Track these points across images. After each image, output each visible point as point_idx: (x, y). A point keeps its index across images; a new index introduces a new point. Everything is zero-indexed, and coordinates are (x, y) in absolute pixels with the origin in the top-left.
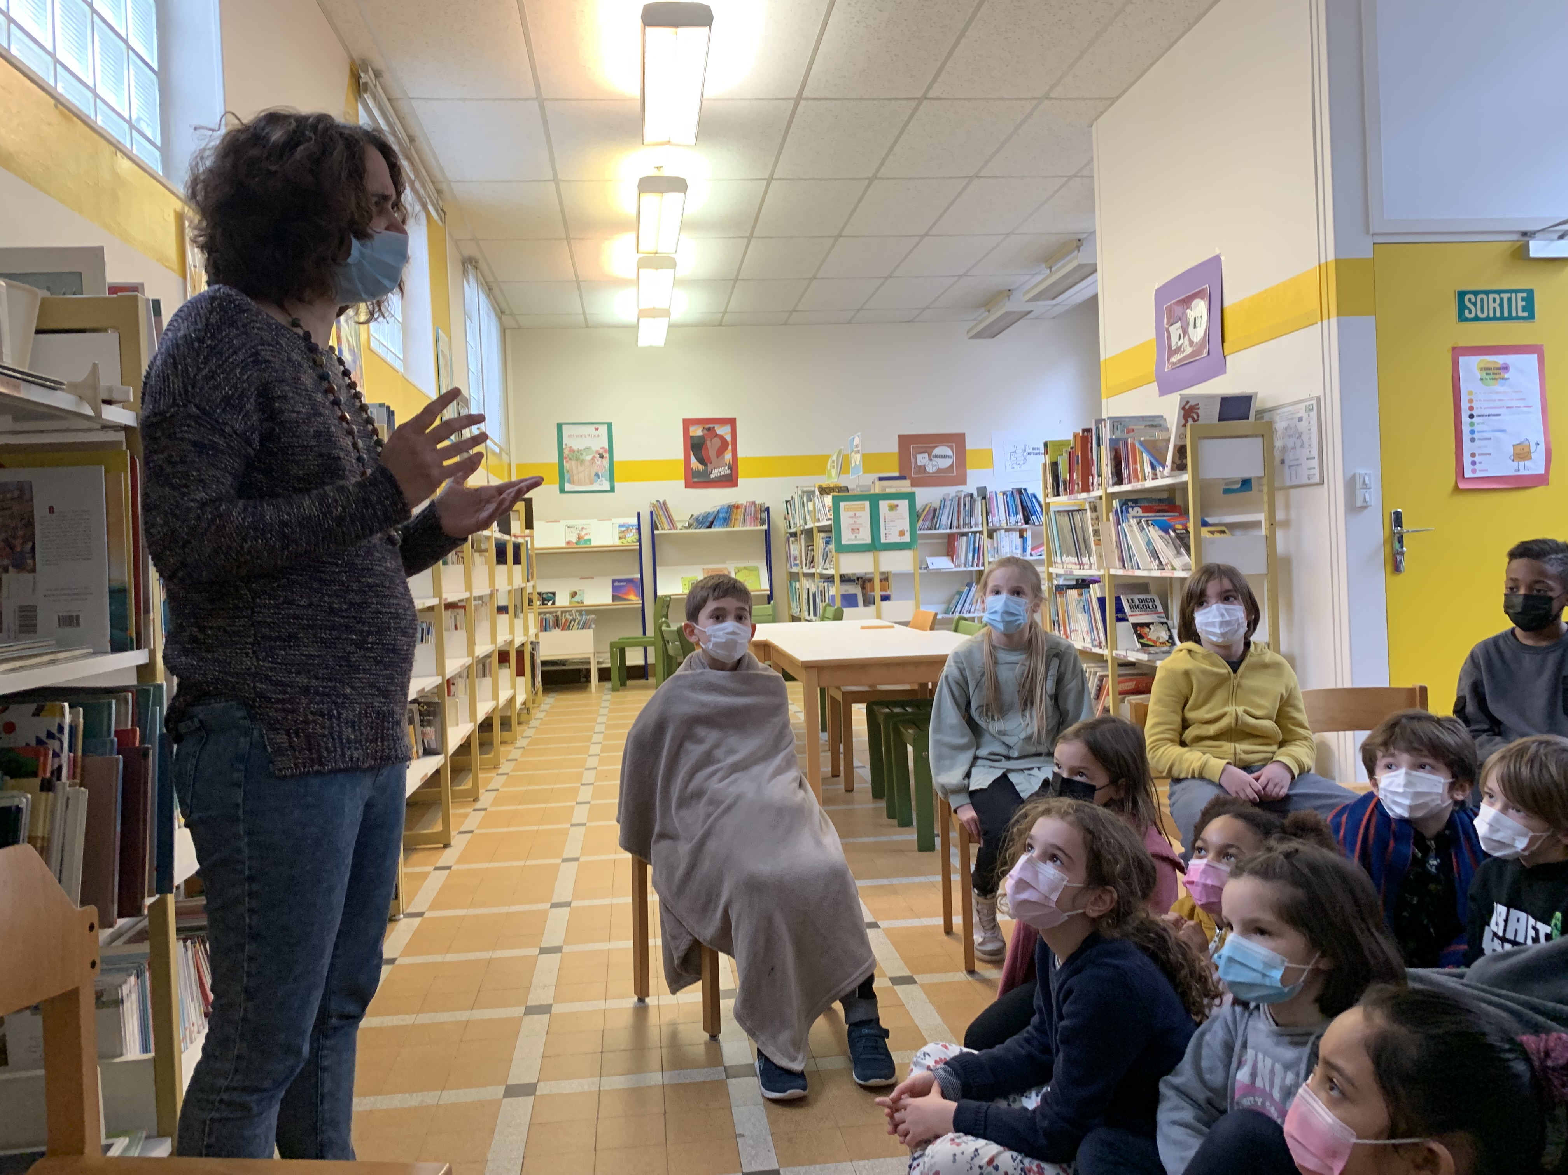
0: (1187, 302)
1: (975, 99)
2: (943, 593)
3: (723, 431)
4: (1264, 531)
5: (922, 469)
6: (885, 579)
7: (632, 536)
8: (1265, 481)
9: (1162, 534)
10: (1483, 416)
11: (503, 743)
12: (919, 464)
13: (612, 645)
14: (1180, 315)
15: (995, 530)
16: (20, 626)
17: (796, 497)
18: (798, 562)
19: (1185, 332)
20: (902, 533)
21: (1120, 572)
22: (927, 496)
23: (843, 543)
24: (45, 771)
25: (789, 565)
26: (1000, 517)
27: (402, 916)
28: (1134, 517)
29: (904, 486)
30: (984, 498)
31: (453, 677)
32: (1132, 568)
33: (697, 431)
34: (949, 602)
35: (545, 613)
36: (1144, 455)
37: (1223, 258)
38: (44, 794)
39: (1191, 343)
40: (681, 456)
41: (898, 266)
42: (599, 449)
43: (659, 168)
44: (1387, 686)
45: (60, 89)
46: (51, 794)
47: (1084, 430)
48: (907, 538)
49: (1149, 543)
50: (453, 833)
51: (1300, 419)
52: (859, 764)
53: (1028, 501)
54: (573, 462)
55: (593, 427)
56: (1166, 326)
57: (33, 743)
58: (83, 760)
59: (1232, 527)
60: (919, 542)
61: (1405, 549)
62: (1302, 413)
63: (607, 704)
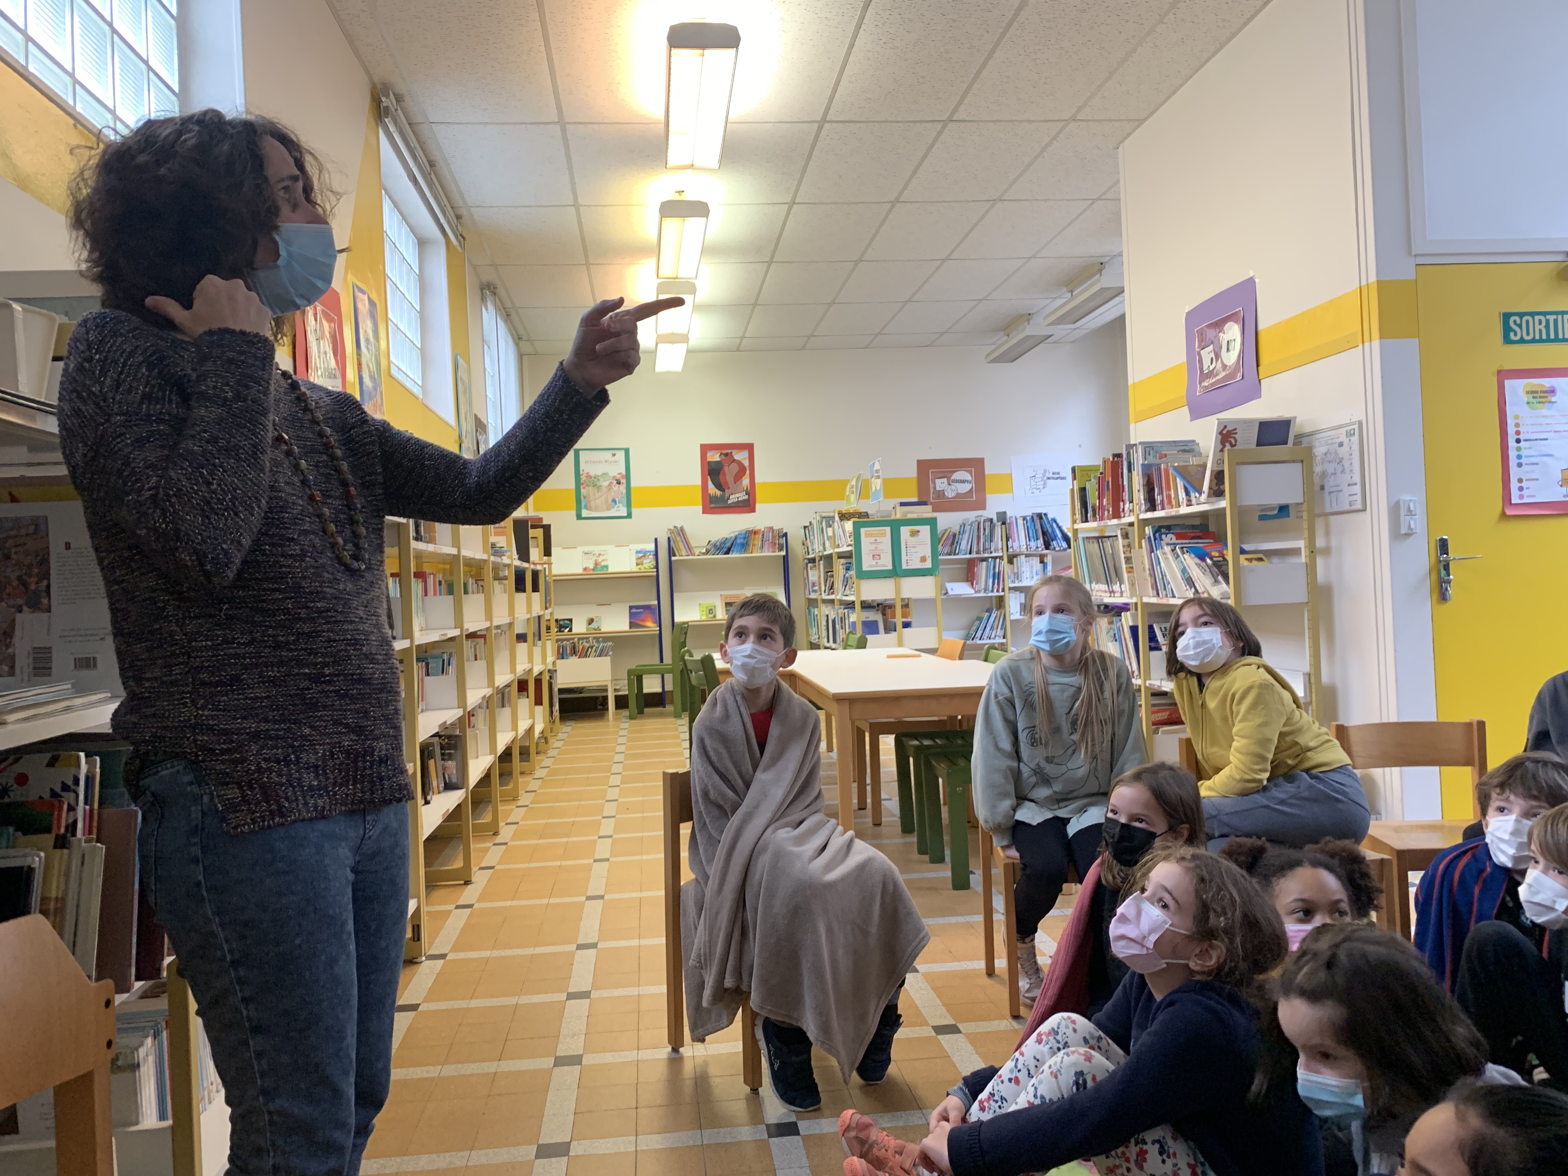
0: (1219, 325)
1: (1001, 121)
2: (963, 619)
3: (741, 456)
4: (1303, 559)
5: (941, 494)
6: (906, 605)
7: (649, 563)
8: (1305, 507)
9: (1198, 561)
10: (1530, 440)
11: (522, 773)
12: (938, 489)
13: (630, 672)
14: (1213, 338)
15: (1016, 556)
16: (34, 668)
17: (814, 522)
18: (816, 588)
19: (1218, 356)
20: (923, 559)
21: (1154, 600)
22: (948, 521)
23: (864, 569)
24: (59, 828)
25: (807, 592)
26: (1020, 542)
27: (424, 958)
28: (1168, 544)
29: (925, 512)
30: (1004, 523)
31: (473, 709)
32: (1167, 596)
33: (714, 457)
34: (969, 628)
35: (563, 640)
36: (1178, 480)
37: (1257, 281)
38: (58, 851)
39: (1224, 367)
40: (698, 481)
41: (917, 291)
42: (616, 474)
43: (680, 192)
44: (1435, 720)
45: (79, 109)
46: (66, 851)
47: (1115, 456)
48: (928, 564)
49: (1184, 571)
50: (474, 869)
51: (1341, 445)
52: (887, 797)
53: (1048, 526)
54: (591, 488)
55: (611, 452)
56: (1197, 350)
57: (47, 795)
58: (99, 814)
59: (1270, 553)
60: (941, 567)
61: (1451, 577)
62: (1343, 438)
63: (625, 733)
